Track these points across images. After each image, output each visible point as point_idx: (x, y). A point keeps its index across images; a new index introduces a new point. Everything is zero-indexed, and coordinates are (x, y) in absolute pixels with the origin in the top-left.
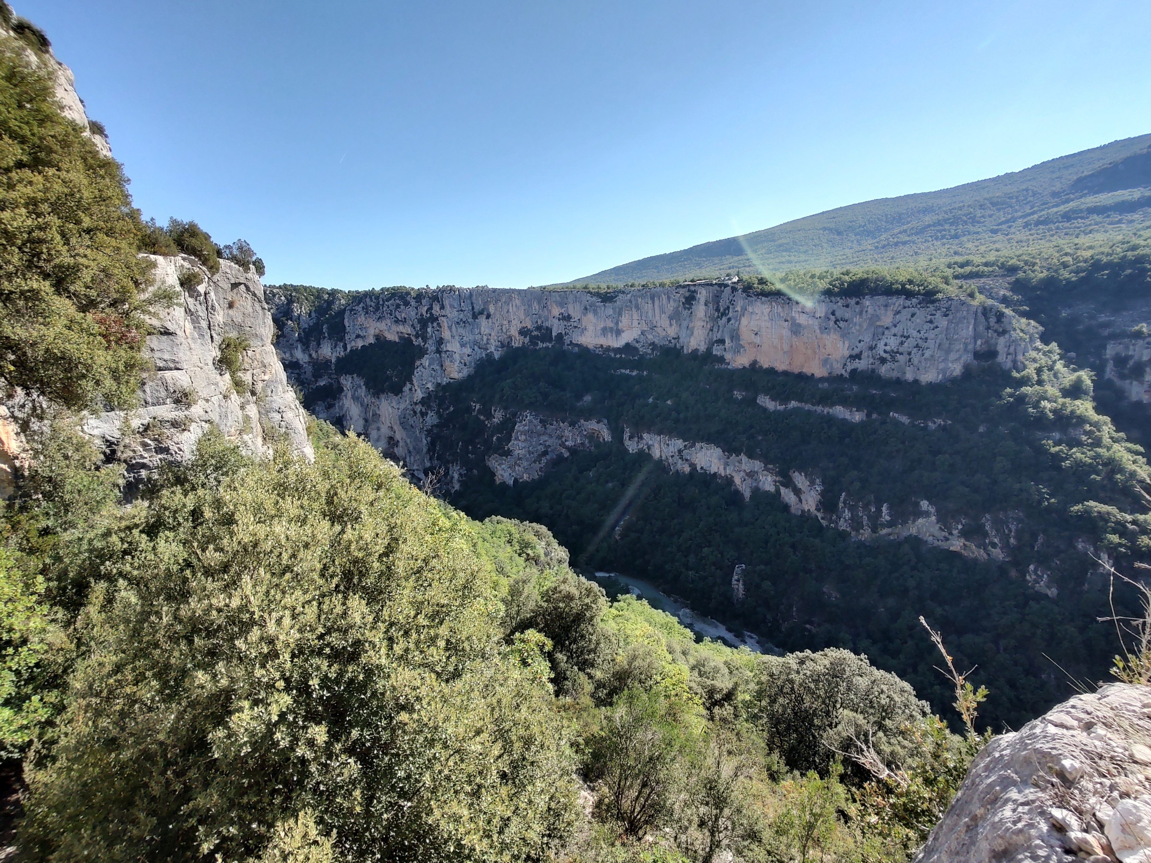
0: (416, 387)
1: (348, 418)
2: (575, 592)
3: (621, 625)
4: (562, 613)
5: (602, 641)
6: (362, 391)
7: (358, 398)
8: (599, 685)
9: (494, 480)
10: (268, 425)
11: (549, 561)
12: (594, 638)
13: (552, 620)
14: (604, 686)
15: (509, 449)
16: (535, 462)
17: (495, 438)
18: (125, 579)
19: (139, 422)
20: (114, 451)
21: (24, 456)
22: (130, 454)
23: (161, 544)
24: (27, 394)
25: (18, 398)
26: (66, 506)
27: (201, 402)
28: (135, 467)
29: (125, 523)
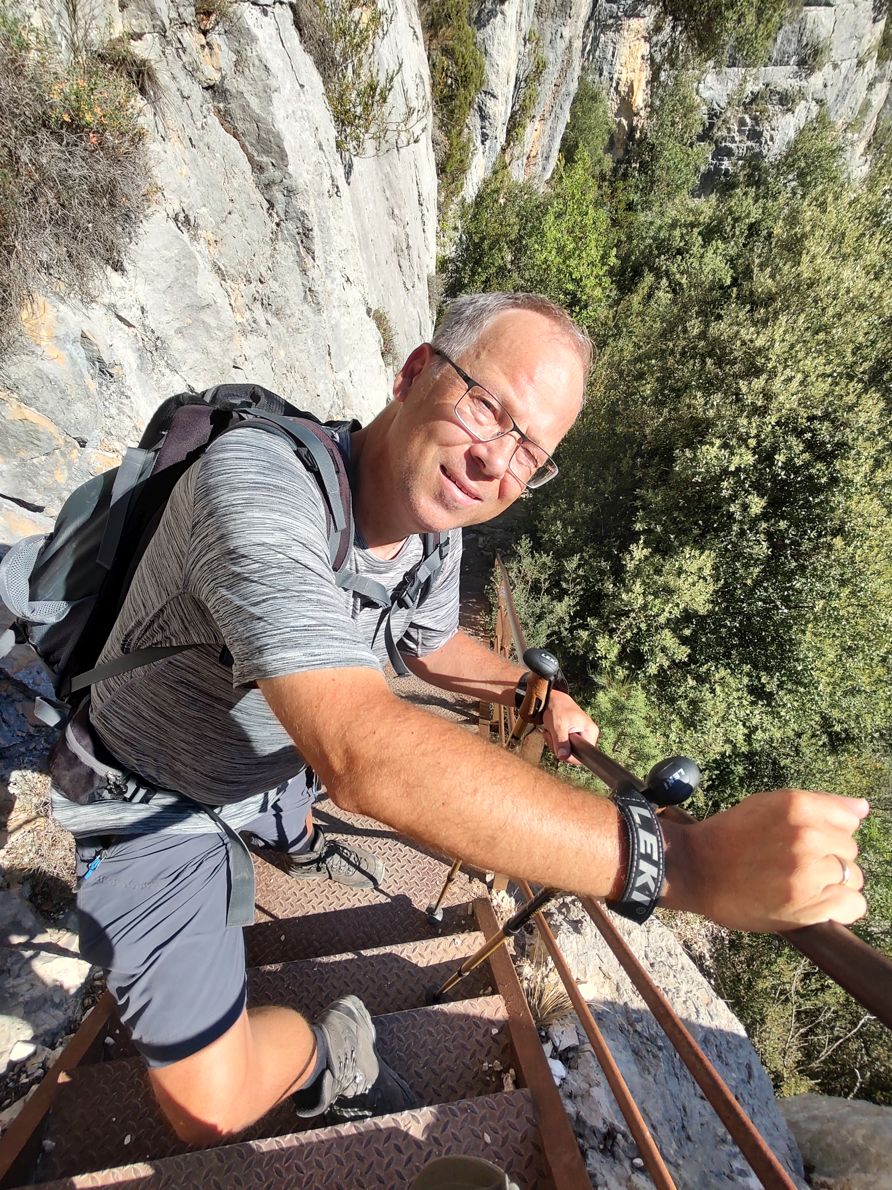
10: (884, 125)
18: (668, 278)
19: (751, 87)
20: (712, 125)
21: (642, 113)
22: (725, 133)
23: (710, 254)
24: (674, 28)
25: (664, 33)
26: (653, 182)
27: (828, 68)
28: (722, 152)
29: (691, 218)
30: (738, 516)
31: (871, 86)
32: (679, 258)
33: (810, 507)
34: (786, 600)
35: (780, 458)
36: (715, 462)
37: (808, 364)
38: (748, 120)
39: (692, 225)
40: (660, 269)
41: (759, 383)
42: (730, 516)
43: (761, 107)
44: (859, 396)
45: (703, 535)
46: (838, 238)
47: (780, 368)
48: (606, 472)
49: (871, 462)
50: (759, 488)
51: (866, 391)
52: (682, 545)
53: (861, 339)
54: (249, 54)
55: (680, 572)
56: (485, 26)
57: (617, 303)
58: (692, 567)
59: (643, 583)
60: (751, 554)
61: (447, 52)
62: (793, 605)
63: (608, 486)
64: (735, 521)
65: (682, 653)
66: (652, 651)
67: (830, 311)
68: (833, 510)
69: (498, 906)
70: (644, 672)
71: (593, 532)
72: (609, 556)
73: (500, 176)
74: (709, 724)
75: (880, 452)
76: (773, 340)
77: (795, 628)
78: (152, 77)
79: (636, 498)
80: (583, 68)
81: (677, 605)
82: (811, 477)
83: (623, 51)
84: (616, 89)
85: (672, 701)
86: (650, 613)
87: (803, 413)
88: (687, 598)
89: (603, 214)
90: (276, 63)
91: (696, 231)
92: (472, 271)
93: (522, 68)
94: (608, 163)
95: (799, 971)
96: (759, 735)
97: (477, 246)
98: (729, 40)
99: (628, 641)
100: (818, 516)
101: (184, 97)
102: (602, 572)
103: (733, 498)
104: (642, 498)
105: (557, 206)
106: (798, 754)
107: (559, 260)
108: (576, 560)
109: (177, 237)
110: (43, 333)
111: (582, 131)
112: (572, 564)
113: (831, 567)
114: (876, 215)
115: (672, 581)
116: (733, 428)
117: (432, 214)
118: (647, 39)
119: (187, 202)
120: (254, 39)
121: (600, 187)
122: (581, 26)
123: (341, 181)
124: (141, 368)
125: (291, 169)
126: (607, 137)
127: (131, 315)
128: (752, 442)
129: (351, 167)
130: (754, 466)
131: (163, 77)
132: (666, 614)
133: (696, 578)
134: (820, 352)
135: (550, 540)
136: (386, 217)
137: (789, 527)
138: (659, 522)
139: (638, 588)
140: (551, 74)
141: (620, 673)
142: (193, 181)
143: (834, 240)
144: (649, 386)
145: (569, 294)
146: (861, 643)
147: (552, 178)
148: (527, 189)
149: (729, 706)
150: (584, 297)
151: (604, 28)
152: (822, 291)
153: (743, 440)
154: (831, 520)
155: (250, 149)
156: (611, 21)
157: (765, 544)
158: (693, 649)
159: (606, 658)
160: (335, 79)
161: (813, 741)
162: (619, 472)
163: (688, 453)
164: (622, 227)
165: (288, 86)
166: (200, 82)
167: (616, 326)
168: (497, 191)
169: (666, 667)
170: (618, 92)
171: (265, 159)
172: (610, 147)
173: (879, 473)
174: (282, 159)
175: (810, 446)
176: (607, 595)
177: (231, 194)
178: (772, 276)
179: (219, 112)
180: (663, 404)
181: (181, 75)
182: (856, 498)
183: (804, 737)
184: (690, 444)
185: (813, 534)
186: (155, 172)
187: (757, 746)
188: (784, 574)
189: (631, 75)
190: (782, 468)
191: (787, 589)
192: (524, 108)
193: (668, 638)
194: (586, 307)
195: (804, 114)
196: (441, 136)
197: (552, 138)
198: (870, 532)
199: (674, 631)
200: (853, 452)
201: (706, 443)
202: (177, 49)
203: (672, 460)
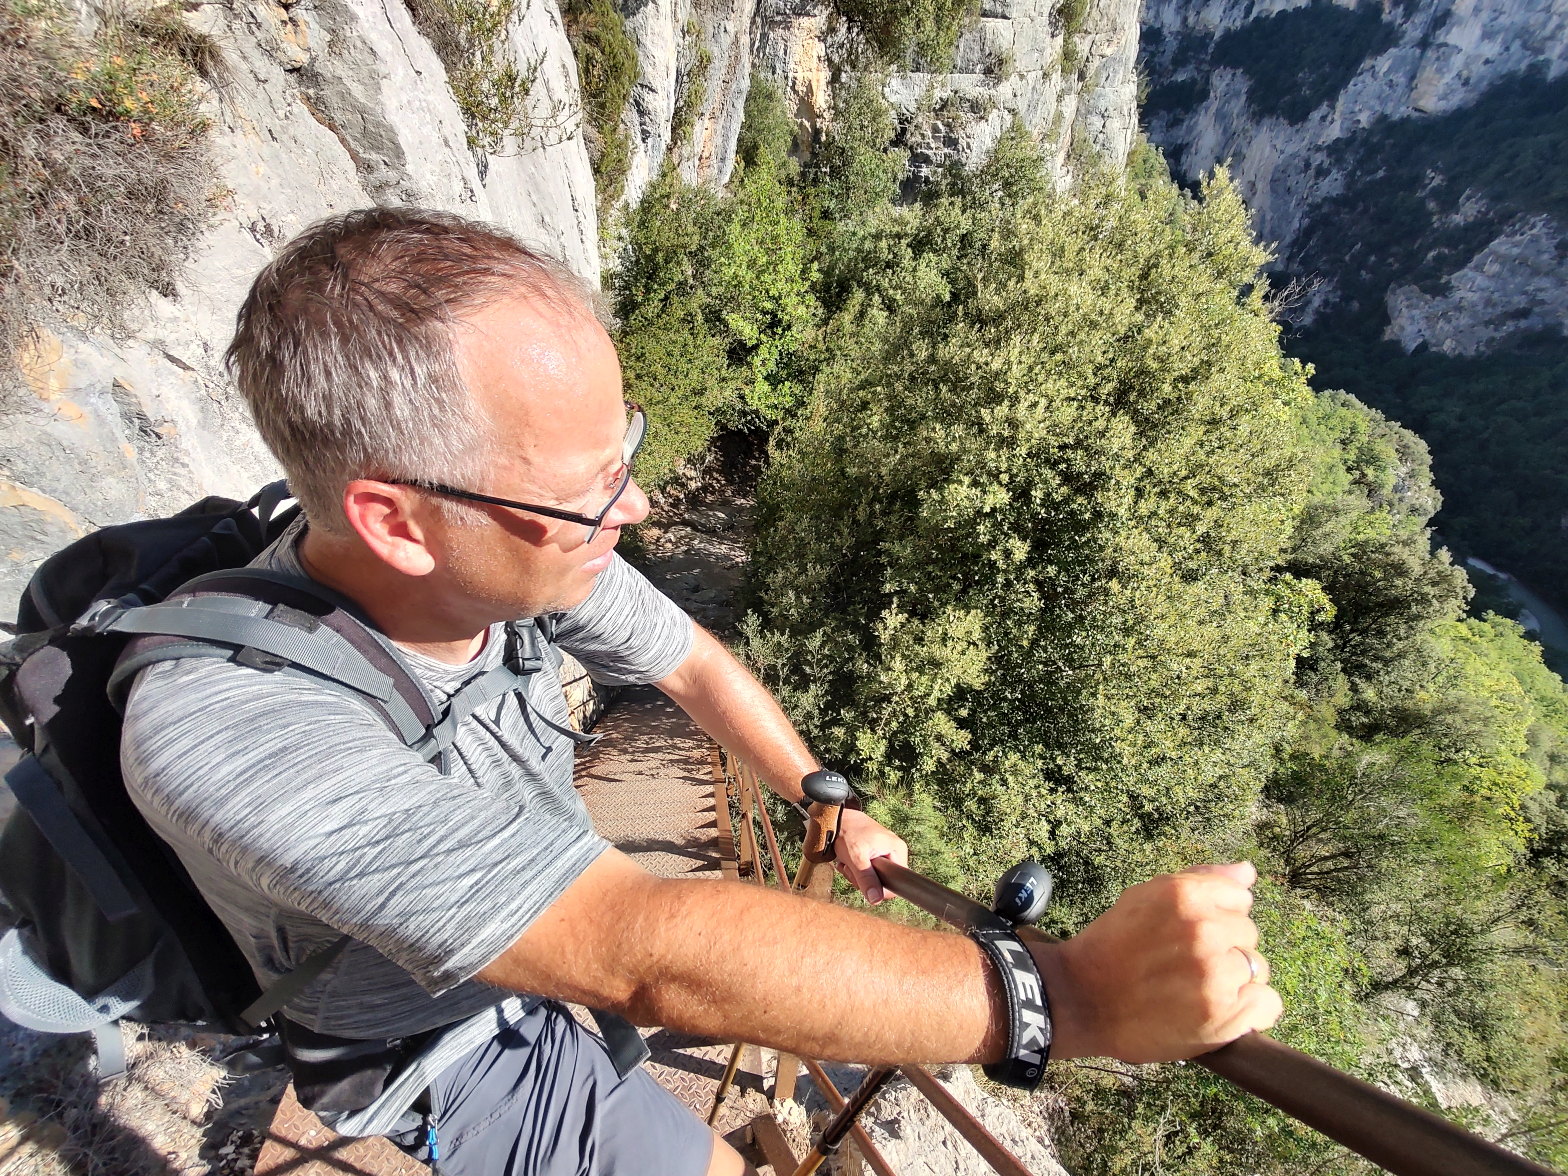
0: (1336, 117)
1: (1193, 150)
2: (1416, 567)
3: (1460, 654)
4: (1368, 584)
5: (1412, 657)
6: (1237, 106)
7: (1224, 117)
8: (1361, 707)
9: (1382, 332)
10: (1080, 135)
11: (1396, 502)
12: (1400, 645)
13: (1346, 586)
14: (1367, 713)
15: (1449, 282)
16: (1487, 324)
17: (1431, 254)
18: (880, 295)
19: (939, 94)
20: (904, 131)
21: (826, 115)
22: (918, 139)
23: (922, 267)
24: (849, 29)
25: (840, 34)
26: (848, 189)
27: (1014, 78)
28: (918, 159)
29: (897, 229)
30: (1001, 564)
31: (1060, 98)
32: (890, 271)
33: (1075, 546)
34: (1069, 661)
35: (1037, 494)
36: (966, 503)
37: (1049, 387)
38: (941, 127)
39: (899, 236)
40: (870, 283)
41: (1002, 410)
42: (992, 565)
43: (952, 114)
44: (1108, 420)
45: (964, 591)
46: (1059, 253)
47: (1022, 393)
48: (840, 523)
49: (1132, 492)
50: (1017, 528)
51: (1114, 414)
52: (943, 604)
53: (1100, 359)
54: (348, 34)
55: (944, 639)
56: (634, 14)
57: (825, 322)
58: (957, 630)
59: (904, 656)
60: (1022, 609)
61: (590, 39)
62: (1077, 665)
63: (845, 540)
64: (999, 571)
65: (962, 739)
66: (924, 742)
67: (1063, 330)
68: (1102, 548)
69: (786, 1122)
70: (920, 770)
71: (834, 598)
72: (855, 627)
73: (668, 180)
74: (1007, 825)
75: (1141, 479)
76: (1008, 362)
77: (1084, 692)
78: (214, 56)
79: (879, 553)
80: (753, 65)
81: (948, 680)
82: (1072, 513)
83: (796, 49)
84: (793, 88)
85: (958, 802)
86: (916, 693)
87: (1053, 441)
88: (958, 671)
89: (797, 223)
90: (384, 45)
91: (904, 242)
92: (645, 286)
93: (683, 61)
94: (794, 166)
95: (1160, 1133)
96: (1064, 830)
97: (650, 258)
98: (910, 46)
99: (895, 733)
100: (1087, 556)
101: (258, 80)
102: (850, 648)
103: (992, 544)
104: (888, 553)
105: (741, 212)
106: (1111, 849)
107: (751, 275)
108: (819, 635)
109: (255, 252)
110: (54, 383)
111: (759, 131)
112: (815, 642)
113: (1111, 614)
114: (1092, 229)
115: (938, 652)
116: (982, 464)
117: (590, 223)
118: (823, 38)
119: (269, 208)
120: (354, 18)
121: (789, 193)
122: (747, 22)
123: (476, 184)
124: (203, 425)
125: (409, 168)
126: (789, 139)
127: (189, 353)
128: (1005, 478)
129: (486, 167)
130: (1010, 504)
131: (231, 56)
132: (936, 694)
133: (965, 644)
134: (1060, 374)
135: (781, 615)
136: (535, 225)
137: (1059, 572)
138: (911, 580)
139: (898, 664)
140: (718, 70)
141: (892, 776)
142: (275, 182)
143: (1054, 255)
144: (876, 418)
145: (767, 313)
146: (1157, 700)
147: (731, 181)
148: (702, 193)
149: (1027, 798)
150: (787, 317)
151: (773, 24)
152: (1053, 308)
153: (995, 476)
154: (1103, 560)
155: (353, 144)
156: (779, 18)
157: (1036, 595)
158: (973, 733)
159: (871, 759)
160: (461, 67)
161: (1125, 828)
162: (855, 522)
163: (935, 495)
164: (819, 237)
165: (401, 71)
166: (281, 64)
167: (828, 349)
168: (668, 196)
169: (944, 760)
170: (795, 92)
171: (374, 157)
172: (795, 148)
173: (1142, 504)
174: (398, 157)
175: (1067, 478)
176: (860, 677)
177: (329, 198)
178: (997, 292)
179: (309, 99)
180: (896, 438)
181: (256, 56)
182: (1124, 533)
183: (1115, 824)
184: (933, 484)
185: (1087, 579)
186: (223, 171)
187: (1063, 844)
188: (1061, 629)
189: (808, 75)
190: (1042, 505)
191: (1067, 646)
192: (689, 105)
193: (942, 723)
194: (789, 327)
195: (998, 123)
196: (593, 132)
197: (726, 138)
198: (1145, 570)
199: (948, 712)
200: (1113, 481)
201: (954, 482)
202: (249, 24)
203: (917, 503)
